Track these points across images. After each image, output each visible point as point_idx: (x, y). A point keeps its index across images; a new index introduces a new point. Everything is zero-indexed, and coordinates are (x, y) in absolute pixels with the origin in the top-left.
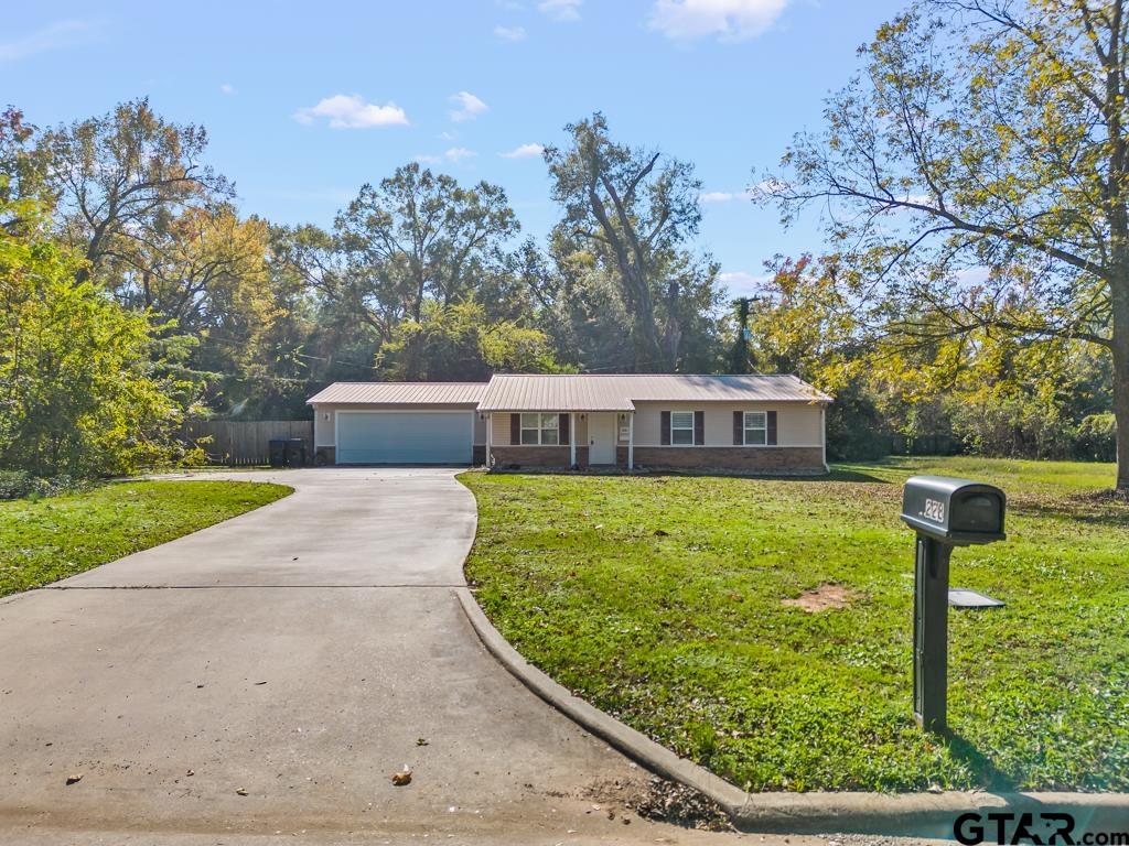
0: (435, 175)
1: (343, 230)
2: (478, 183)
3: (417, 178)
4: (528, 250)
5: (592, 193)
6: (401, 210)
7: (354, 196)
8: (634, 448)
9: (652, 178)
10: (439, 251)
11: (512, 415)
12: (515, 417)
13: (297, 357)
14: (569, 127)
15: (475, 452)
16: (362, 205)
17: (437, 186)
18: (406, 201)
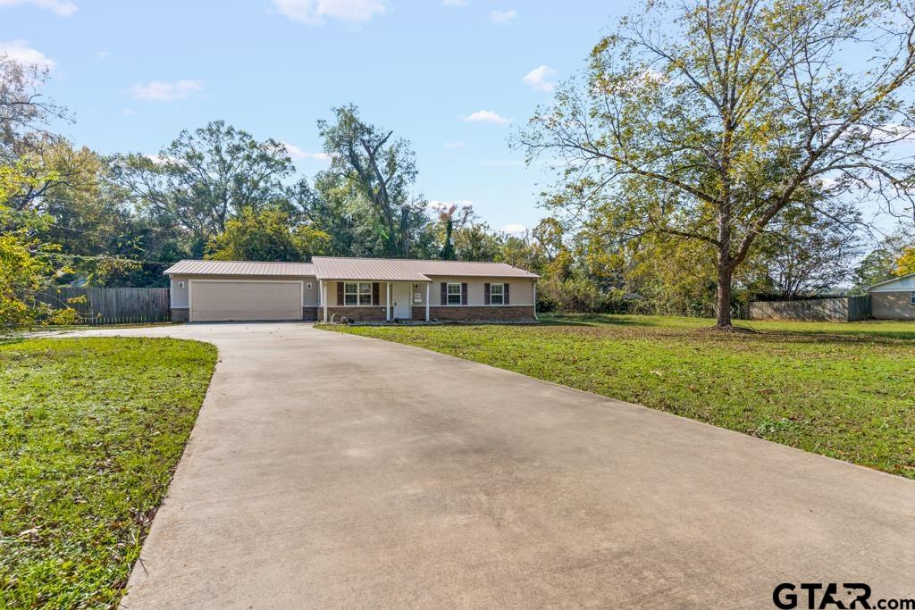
0: (237, 130)
1: (165, 160)
2: (267, 139)
3: (224, 130)
4: (302, 185)
5: (351, 149)
6: (210, 151)
7: (176, 137)
8: (430, 308)
9: (386, 147)
10: (239, 180)
11: (338, 283)
12: (340, 285)
13: (137, 244)
14: (333, 109)
15: (304, 311)
16: (181, 144)
17: (237, 137)
18: (214, 144)
